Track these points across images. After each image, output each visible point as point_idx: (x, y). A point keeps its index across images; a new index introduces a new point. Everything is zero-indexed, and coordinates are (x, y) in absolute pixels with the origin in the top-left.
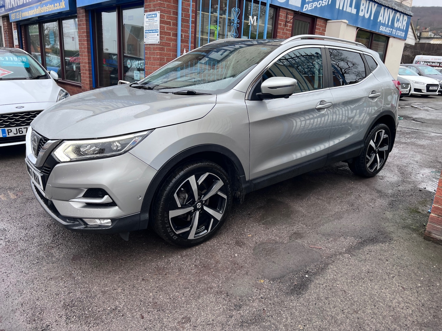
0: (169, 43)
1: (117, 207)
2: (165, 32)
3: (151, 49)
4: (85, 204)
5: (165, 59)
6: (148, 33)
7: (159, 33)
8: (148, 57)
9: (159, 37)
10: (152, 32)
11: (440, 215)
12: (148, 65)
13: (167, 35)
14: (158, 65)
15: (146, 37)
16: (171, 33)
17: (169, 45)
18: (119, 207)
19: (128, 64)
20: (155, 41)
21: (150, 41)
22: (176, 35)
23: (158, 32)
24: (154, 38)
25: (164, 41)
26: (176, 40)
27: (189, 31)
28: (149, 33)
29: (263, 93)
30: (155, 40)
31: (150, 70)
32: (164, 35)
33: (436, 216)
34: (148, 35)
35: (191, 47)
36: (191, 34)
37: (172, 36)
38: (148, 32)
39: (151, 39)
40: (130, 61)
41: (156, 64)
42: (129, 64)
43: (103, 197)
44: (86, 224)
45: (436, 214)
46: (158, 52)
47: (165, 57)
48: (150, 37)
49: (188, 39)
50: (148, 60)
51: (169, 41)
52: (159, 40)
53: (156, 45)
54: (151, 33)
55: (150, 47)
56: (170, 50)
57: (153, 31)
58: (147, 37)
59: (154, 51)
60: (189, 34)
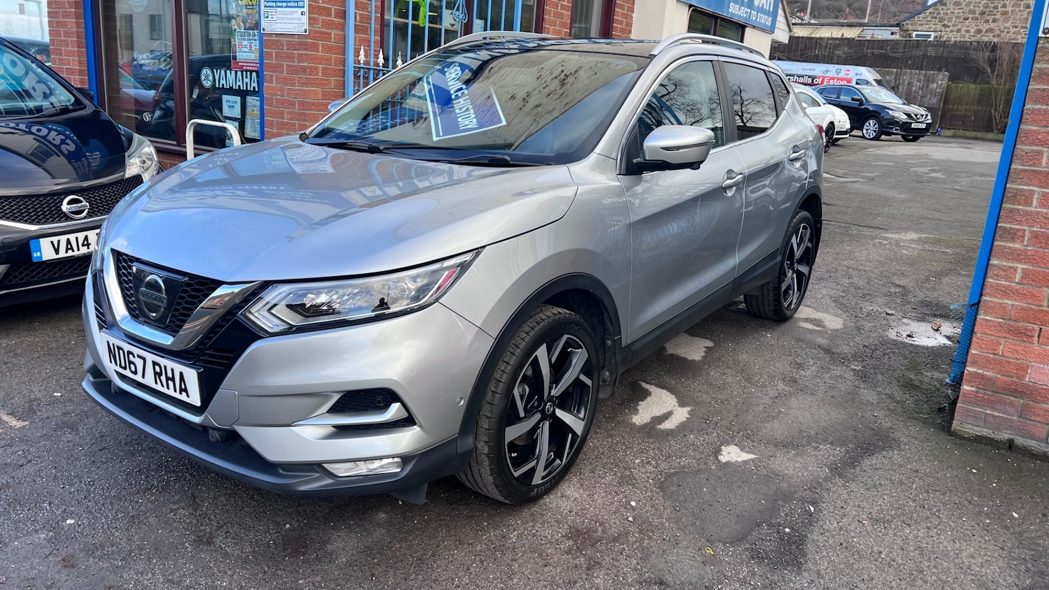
0: (327, 33)
1: (415, 427)
2: (319, 7)
3: (283, 45)
4: (333, 429)
5: (320, 71)
6: (273, 7)
7: (306, 10)
8: (272, 64)
9: (305, 19)
10: (285, 7)
11: (980, 387)
12: (274, 82)
13: (323, 15)
14: (302, 83)
15: (267, 17)
16: (333, 10)
17: (327, 37)
18: (421, 426)
19: (203, 78)
20: (294, 28)
21: (278, 26)
22: (343, 15)
23: (304, 7)
24: (291, 21)
25: (318, 28)
26: (343, 27)
27: (370, 6)
28: (276, 7)
29: (647, 158)
30: (296, 25)
31: (279, 95)
32: (317, 14)
33: (973, 389)
34: (273, 13)
35: (375, 42)
36: (376, 12)
37: (335, 17)
38: (274, 4)
39: (281, 21)
40: (209, 72)
41: (296, 82)
42: (207, 77)
43: (387, 406)
44: (331, 475)
45: (972, 386)
46: (302, 54)
47: (321, 66)
48: (278, 16)
49: (368, 23)
50: (273, 72)
51: (328, 29)
52: (306, 26)
53: (296, 37)
54: (282, 7)
55: (277, 41)
56: (328, 49)
57: (289, 4)
58: (270, 17)
59: (293, 50)
60: (371, 12)
